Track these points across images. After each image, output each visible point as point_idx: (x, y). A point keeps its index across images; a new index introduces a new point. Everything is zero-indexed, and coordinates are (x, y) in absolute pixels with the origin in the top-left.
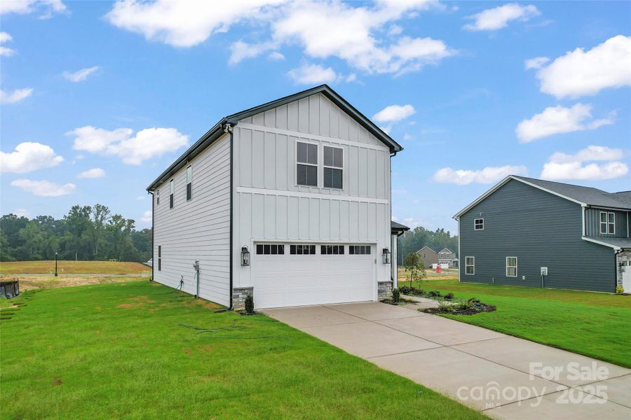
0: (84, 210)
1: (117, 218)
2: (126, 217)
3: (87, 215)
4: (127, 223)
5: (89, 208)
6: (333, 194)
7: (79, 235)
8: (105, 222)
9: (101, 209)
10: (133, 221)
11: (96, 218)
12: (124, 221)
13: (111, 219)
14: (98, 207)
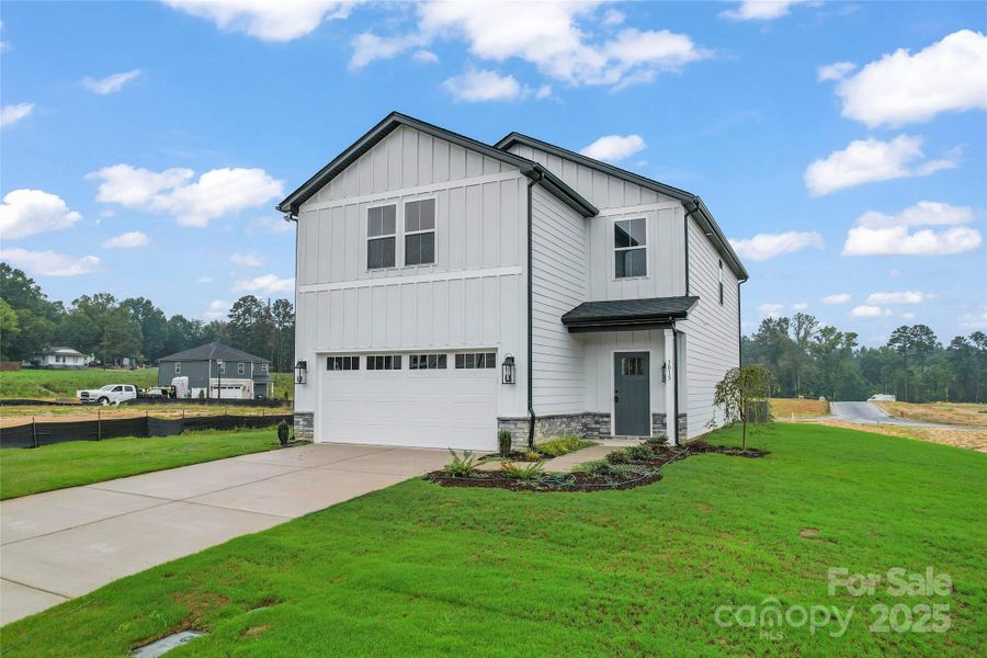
0: (779, 324)
1: (827, 331)
2: (842, 329)
3: (784, 331)
4: (844, 338)
5: (786, 321)
6: (421, 274)
7: (774, 361)
8: (811, 339)
9: (805, 320)
10: (855, 335)
11: (798, 334)
12: (840, 335)
13: (819, 334)
14: (799, 316)
